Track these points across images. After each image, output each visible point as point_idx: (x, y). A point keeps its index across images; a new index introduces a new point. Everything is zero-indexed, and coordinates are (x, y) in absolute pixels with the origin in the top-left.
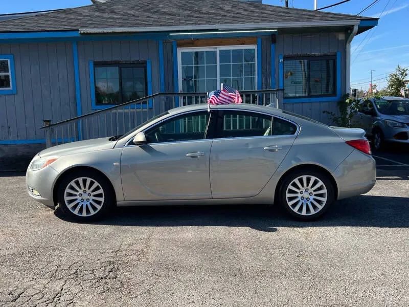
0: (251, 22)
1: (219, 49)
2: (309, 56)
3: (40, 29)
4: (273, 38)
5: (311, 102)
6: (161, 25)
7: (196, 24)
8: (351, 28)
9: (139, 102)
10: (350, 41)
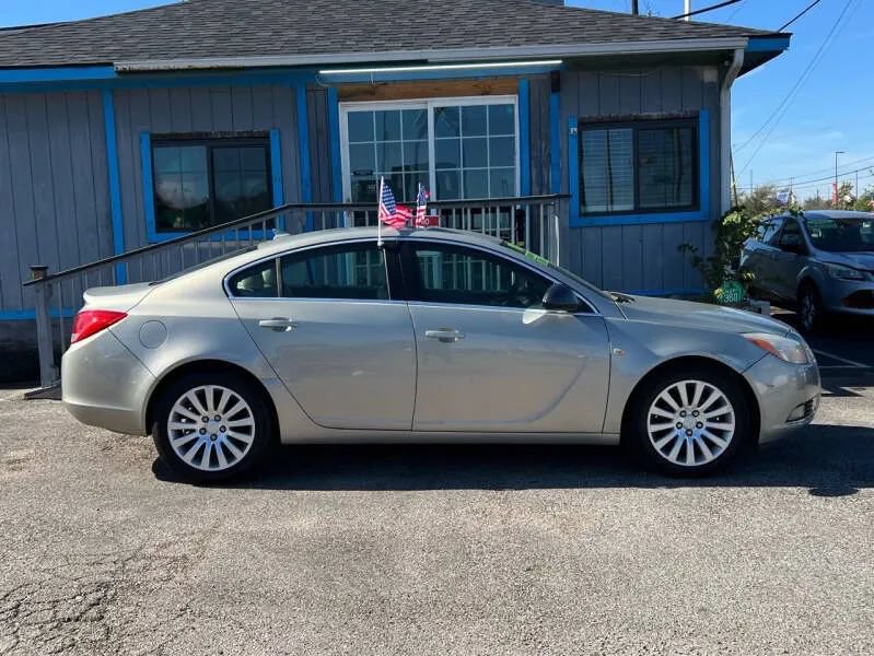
0: (502, 44)
1: (433, 104)
2: (637, 120)
3: (28, 63)
4: (555, 80)
5: (641, 225)
6: (301, 52)
7: (379, 48)
8: (728, 55)
9: (244, 225)
10: (729, 86)
